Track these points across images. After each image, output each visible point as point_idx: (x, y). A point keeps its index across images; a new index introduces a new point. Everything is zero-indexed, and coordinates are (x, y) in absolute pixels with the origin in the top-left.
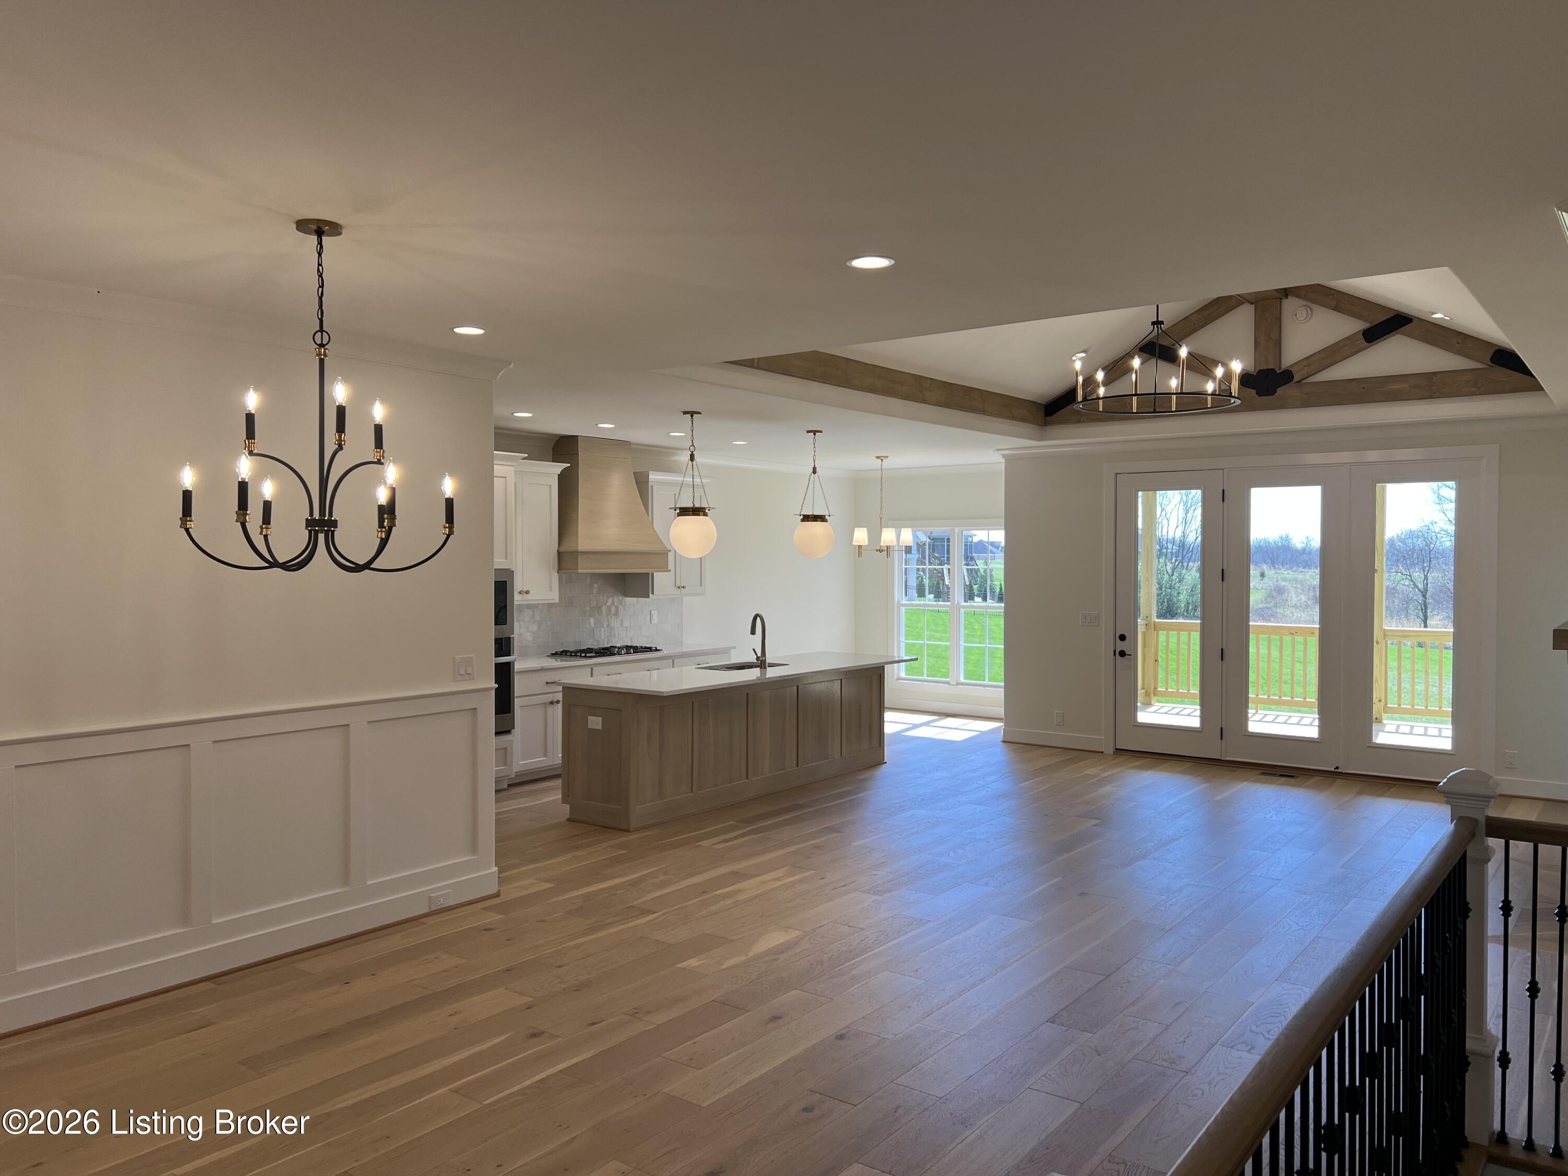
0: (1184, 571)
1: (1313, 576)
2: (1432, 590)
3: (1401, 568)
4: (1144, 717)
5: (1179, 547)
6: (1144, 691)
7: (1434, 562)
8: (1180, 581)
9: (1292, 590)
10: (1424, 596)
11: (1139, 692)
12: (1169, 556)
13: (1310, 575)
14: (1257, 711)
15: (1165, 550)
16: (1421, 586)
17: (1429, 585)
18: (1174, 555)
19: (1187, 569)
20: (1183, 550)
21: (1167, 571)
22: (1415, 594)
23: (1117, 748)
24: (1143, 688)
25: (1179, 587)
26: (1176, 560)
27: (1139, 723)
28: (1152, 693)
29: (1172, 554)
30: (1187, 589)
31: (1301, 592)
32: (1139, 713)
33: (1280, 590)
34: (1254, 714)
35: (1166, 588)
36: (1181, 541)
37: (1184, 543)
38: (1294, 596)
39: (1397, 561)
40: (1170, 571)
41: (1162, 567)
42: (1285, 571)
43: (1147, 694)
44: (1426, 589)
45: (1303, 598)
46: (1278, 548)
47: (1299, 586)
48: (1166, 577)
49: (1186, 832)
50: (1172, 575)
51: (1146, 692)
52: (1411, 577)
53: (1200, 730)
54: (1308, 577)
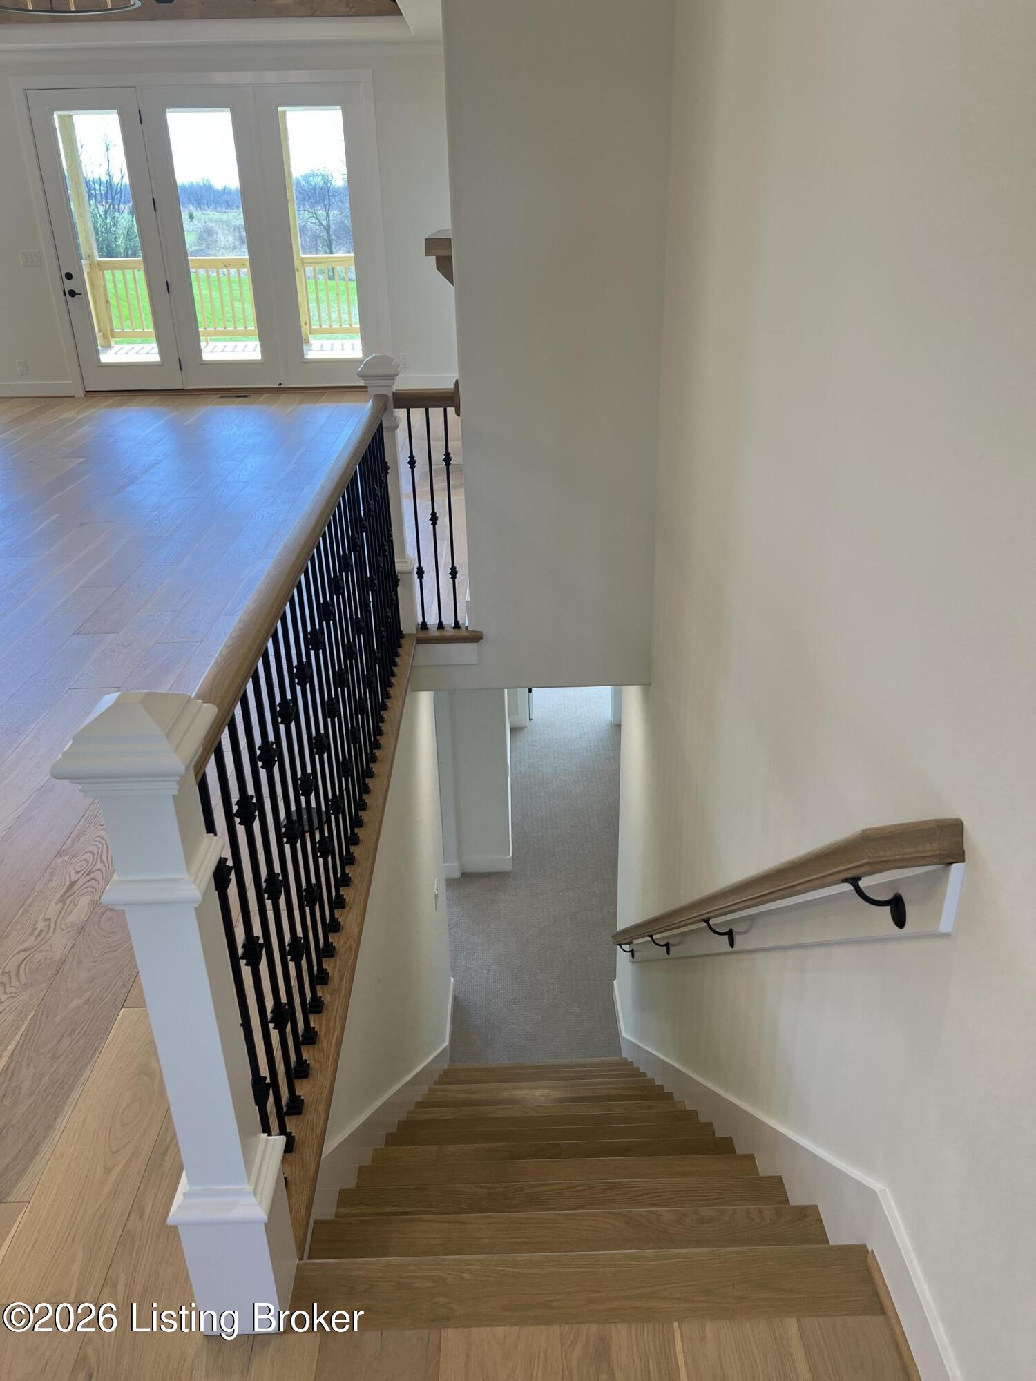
0: (117, 214)
1: (236, 217)
2: (333, 227)
3: (307, 206)
4: (106, 358)
5: (107, 188)
6: (101, 334)
7: (333, 200)
8: (115, 225)
9: (219, 231)
10: (328, 233)
11: (97, 335)
12: (99, 198)
13: (234, 215)
14: (207, 344)
15: (93, 192)
16: (324, 223)
17: (331, 222)
18: (103, 197)
19: (119, 212)
20: (111, 192)
21: (99, 213)
22: (321, 231)
23: (87, 390)
24: (100, 331)
25: (115, 231)
26: (106, 203)
27: (103, 363)
28: (109, 335)
29: (101, 196)
30: (123, 233)
31: (227, 232)
32: (101, 356)
33: (210, 232)
34: (205, 347)
35: (102, 233)
36: (107, 181)
37: (111, 185)
38: (222, 237)
39: (304, 199)
40: (102, 214)
41: (94, 210)
42: (211, 211)
43: (105, 337)
44: (329, 225)
45: (231, 239)
46: (201, 188)
47: (225, 226)
48: (100, 220)
49: (165, 456)
50: (106, 218)
51: (104, 334)
52: (316, 214)
53: (161, 363)
54: (231, 217)
